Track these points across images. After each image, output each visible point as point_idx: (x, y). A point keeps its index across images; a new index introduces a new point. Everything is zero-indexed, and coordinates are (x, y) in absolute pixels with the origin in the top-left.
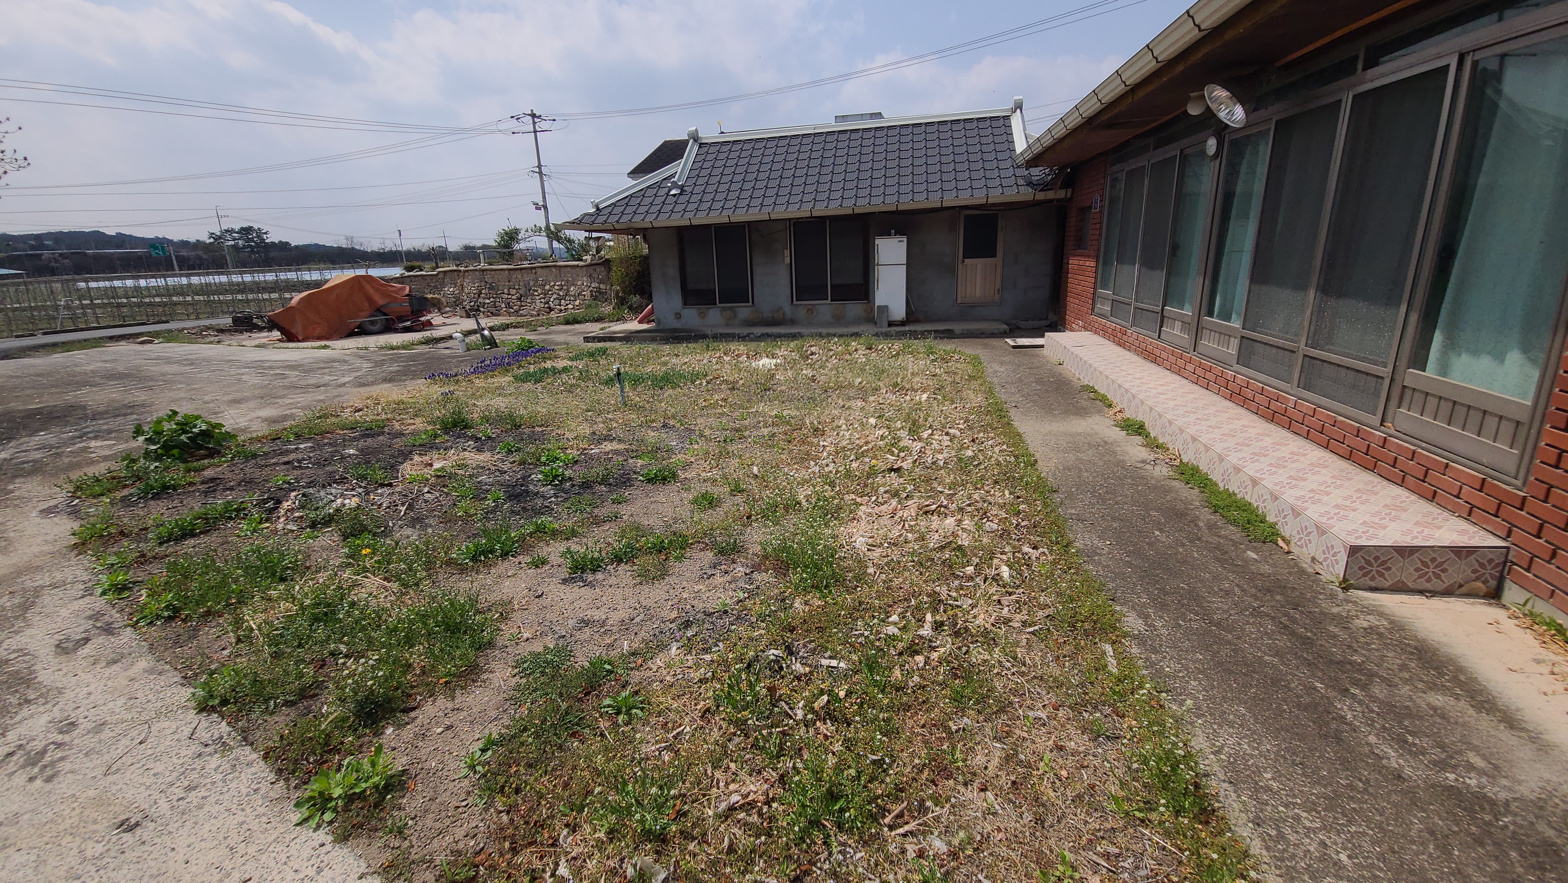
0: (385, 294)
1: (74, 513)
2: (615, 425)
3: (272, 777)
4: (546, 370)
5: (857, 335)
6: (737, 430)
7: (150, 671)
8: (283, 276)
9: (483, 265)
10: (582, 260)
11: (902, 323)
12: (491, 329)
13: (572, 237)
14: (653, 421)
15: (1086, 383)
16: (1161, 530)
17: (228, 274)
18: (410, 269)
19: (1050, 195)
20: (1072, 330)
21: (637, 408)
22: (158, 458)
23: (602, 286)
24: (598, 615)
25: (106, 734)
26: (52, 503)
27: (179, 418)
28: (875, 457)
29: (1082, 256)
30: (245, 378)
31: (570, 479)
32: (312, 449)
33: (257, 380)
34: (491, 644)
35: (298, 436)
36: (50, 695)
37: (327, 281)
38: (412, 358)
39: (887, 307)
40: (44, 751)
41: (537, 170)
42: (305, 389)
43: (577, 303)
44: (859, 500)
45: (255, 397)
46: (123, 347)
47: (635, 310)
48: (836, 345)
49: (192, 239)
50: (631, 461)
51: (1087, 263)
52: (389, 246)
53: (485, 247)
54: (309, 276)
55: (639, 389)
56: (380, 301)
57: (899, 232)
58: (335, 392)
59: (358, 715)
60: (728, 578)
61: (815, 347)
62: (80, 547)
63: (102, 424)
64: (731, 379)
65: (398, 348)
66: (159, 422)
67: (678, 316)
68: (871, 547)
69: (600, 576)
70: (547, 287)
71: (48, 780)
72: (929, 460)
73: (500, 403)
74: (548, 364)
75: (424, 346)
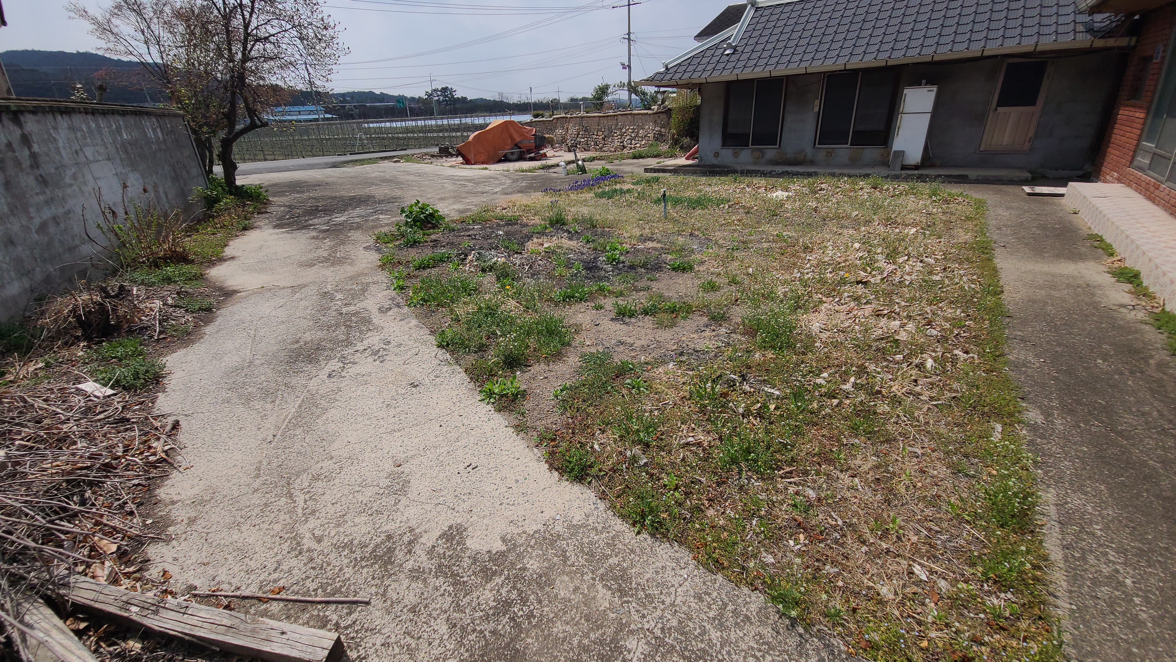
0: (521, 134)
1: (378, 250)
2: (657, 231)
3: (469, 380)
4: (616, 191)
5: (867, 176)
6: (744, 243)
7: (417, 326)
8: (464, 121)
9: (582, 114)
10: (650, 109)
11: (916, 167)
12: (584, 160)
13: (646, 91)
14: (684, 231)
15: (1096, 232)
16: (1104, 360)
17: (435, 119)
18: (536, 116)
19: (1111, 42)
20: (1105, 181)
21: (675, 221)
22: (411, 227)
23: (663, 130)
24: (629, 340)
25: (402, 349)
26: (368, 244)
27: (420, 205)
28: (849, 272)
29: (1133, 106)
30: (446, 185)
31: (623, 262)
32: (481, 229)
33: (451, 187)
34: (569, 344)
35: (474, 222)
36: (378, 329)
37: (487, 125)
38: (534, 178)
39: (903, 152)
40: (379, 351)
41: (627, 37)
42: (475, 194)
43: (643, 143)
44: (824, 299)
45: (452, 197)
46: (386, 164)
47: (684, 149)
48: (845, 184)
49: (417, 97)
50: (663, 255)
51: (1137, 115)
52: (524, 100)
53: (584, 99)
54: (479, 121)
55: (678, 208)
56: (518, 139)
57: (930, 82)
58: (492, 197)
59: (505, 362)
60: (714, 333)
61: (825, 185)
62: (383, 267)
63: (383, 207)
64: (748, 205)
65: (526, 171)
66: (411, 206)
67: (717, 155)
68: (822, 330)
69: (633, 320)
70: (624, 130)
71: (382, 362)
72: (897, 279)
73: (585, 211)
74: (618, 187)
75: (541, 171)
